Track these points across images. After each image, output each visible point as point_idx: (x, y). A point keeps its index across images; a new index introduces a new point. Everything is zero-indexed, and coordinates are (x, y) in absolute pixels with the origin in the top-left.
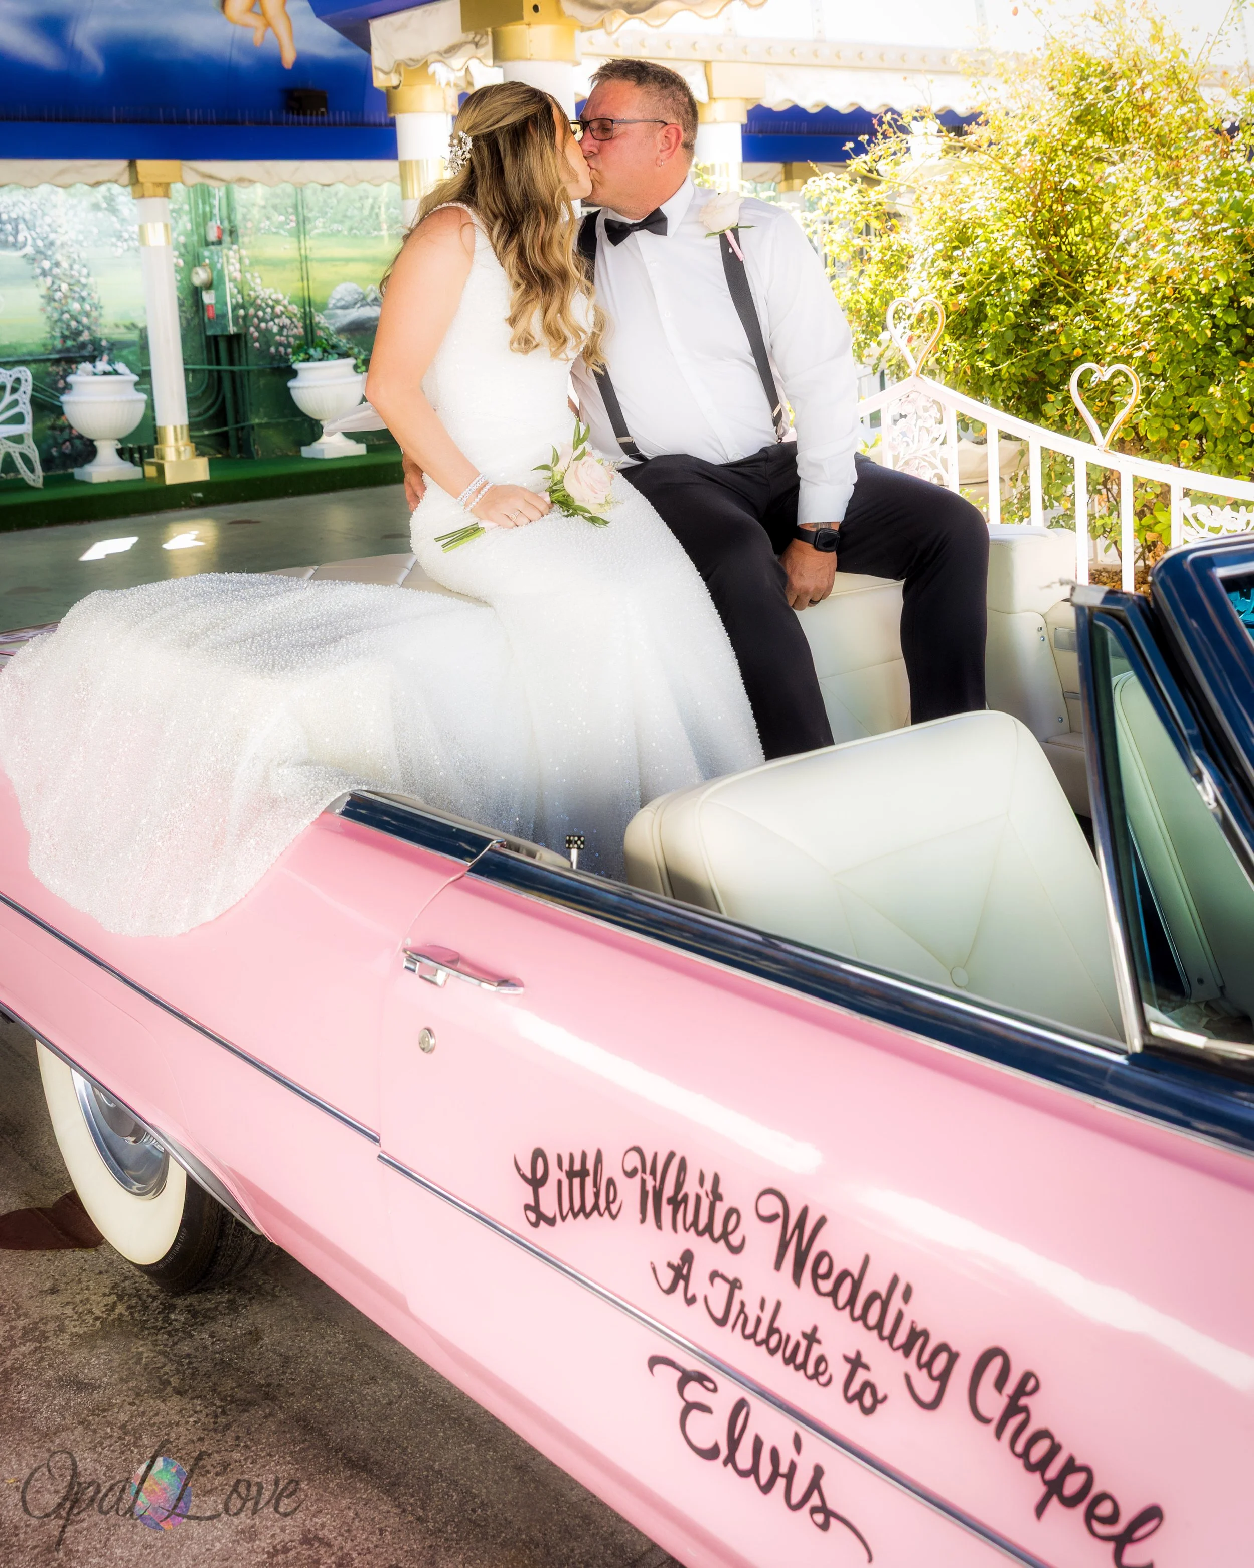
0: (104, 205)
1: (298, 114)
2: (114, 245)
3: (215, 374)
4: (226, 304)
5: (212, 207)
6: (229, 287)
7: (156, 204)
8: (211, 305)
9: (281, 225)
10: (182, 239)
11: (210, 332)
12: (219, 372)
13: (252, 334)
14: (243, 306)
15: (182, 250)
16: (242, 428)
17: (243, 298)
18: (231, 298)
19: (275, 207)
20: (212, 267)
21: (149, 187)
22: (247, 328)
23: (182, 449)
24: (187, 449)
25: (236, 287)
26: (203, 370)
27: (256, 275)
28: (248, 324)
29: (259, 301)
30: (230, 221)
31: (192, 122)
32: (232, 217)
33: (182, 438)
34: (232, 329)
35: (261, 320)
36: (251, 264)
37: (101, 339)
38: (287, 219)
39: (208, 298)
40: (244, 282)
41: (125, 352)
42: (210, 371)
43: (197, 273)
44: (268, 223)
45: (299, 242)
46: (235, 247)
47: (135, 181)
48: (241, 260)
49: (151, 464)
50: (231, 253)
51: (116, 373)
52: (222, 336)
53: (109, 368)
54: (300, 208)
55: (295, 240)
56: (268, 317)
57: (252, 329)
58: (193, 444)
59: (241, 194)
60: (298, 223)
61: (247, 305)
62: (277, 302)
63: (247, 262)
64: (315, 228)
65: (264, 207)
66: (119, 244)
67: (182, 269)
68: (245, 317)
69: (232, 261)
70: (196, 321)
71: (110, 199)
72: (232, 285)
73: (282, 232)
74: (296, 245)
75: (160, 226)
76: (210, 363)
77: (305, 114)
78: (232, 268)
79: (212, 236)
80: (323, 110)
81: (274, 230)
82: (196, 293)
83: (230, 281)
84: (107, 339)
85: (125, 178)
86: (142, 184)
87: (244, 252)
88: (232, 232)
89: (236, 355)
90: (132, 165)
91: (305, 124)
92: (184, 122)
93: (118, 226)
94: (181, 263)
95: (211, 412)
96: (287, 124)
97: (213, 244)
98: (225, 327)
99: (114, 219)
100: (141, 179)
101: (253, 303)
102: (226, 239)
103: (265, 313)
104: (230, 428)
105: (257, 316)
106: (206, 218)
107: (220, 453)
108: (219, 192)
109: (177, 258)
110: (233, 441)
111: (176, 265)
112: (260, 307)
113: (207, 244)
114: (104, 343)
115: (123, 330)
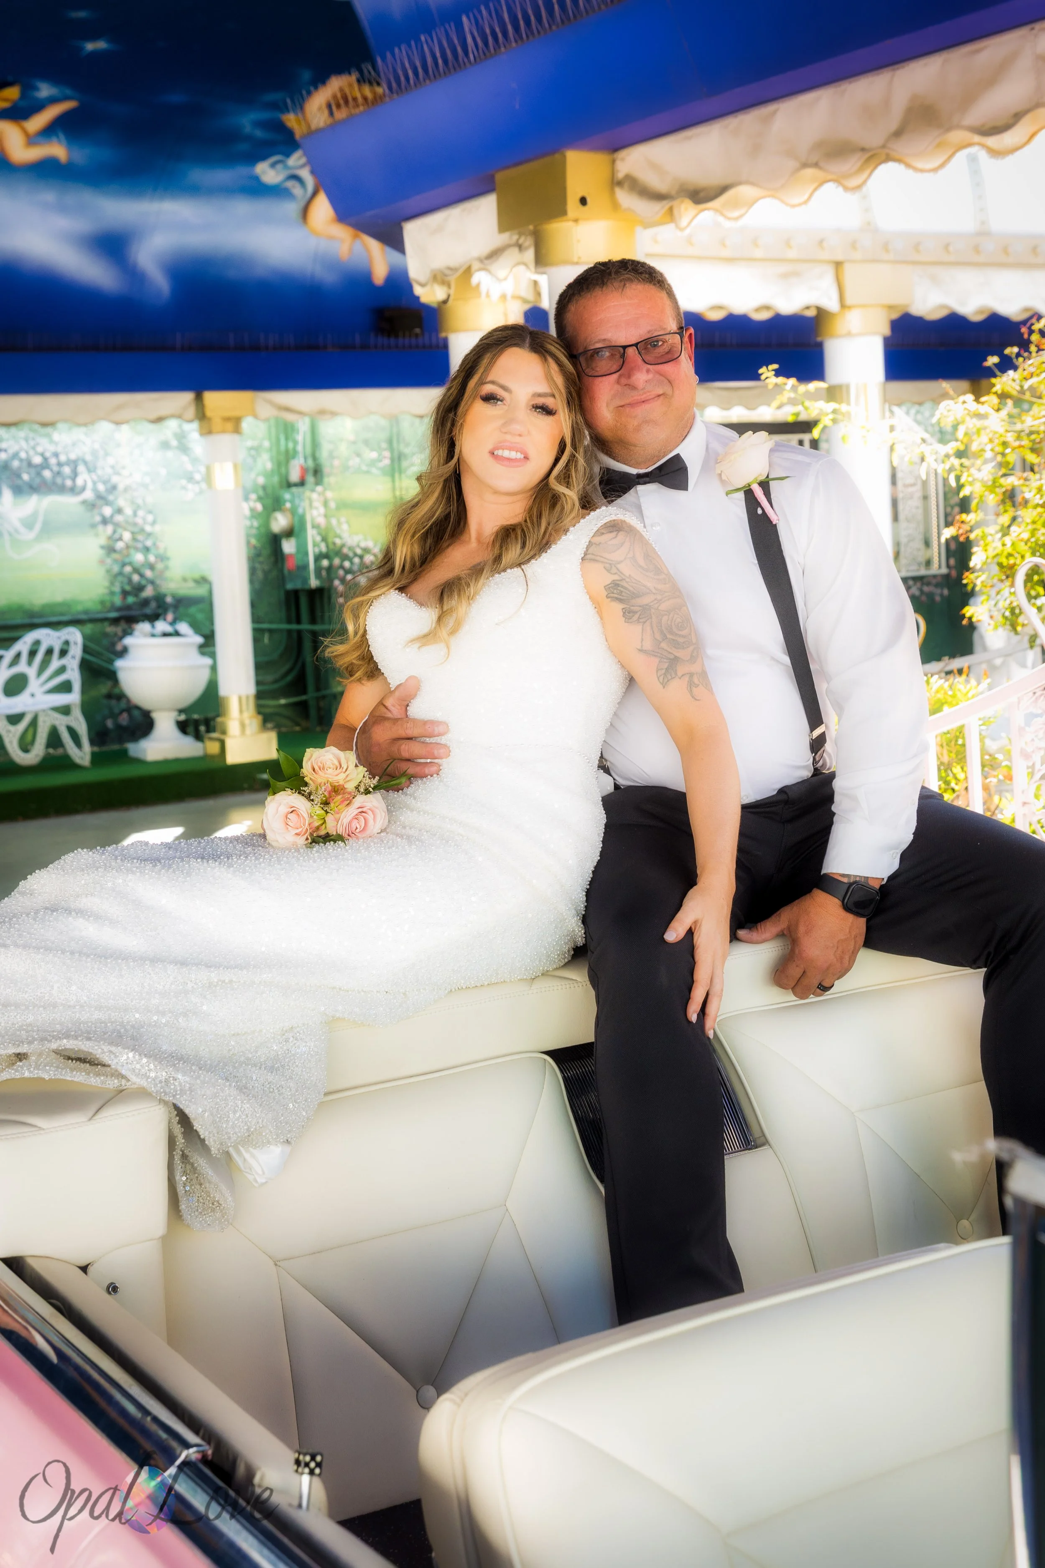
0: (174, 443)
1: (389, 336)
2: (184, 488)
3: (295, 635)
4: (306, 554)
5: (296, 443)
6: (311, 536)
7: (225, 441)
8: (291, 556)
9: (373, 463)
10: (261, 480)
11: (290, 586)
12: (299, 632)
13: (336, 589)
14: (326, 556)
15: (261, 493)
16: (324, 697)
17: (327, 546)
18: (314, 545)
19: (366, 442)
20: (293, 512)
21: (217, 423)
22: (330, 580)
23: (247, 722)
24: (253, 722)
25: (319, 534)
26: (280, 631)
27: (343, 519)
28: (333, 575)
29: (345, 550)
30: (315, 458)
31: (267, 348)
32: (317, 455)
33: (248, 709)
34: (314, 583)
35: (348, 572)
36: (338, 508)
37: (165, 596)
38: (380, 455)
39: (288, 547)
40: (329, 528)
41: (193, 610)
42: (289, 632)
43: (276, 519)
44: (357, 460)
45: (393, 481)
46: (319, 488)
47: (201, 415)
48: (326, 504)
49: (211, 739)
50: (314, 496)
51: (177, 634)
52: (303, 590)
53: (169, 629)
54: (395, 445)
55: (388, 479)
56: (355, 568)
57: (337, 582)
58: (260, 717)
59: (328, 429)
60: (392, 460)
61: (331, 554)
62: (366, 550)
63: (332, 505)
64: (412, 465)
65: (354, 443)
66: (190, 486)
67: (260, 514)
68: (329, 569)
69: (316, 504)
70: (275, 573)
71: (181, 437)
72: (315, 532)
73: (374, 470)
74: (389, 485)
75: (229, 467)
76: (289, 621)
77: (397, 336)
78: (315, 513)
79: (295, 477)
80: (418, 330)
81: (364, 468)
82: (275, 541)
83: (313, 527)
84: (174, 596)
85: (191, 412)
86: (209, 419)
87: (329, 494)
88: (317, 472)
89: (318, 614)
90: (199, 398)
91: (397, 346)
92: (256, 348)
93: (189, 467)
94: (259, 507)
95: (289, 678)
96: (376, 347)
97: (296, 485)
98: (306, 580)
99: (185, 458)
100: (208, 413)
101: (338, 553)
102: (310, 479)
103: (352, 563)
104: (310, 695)
105: (342, 567)
106: (289, 456)
107: (298, 724)
108: (303, 426)
109: (255, 501)
110: (313, 712)
111: (252, 510)
112: (345, 557)
113: (289, 485)
114: (169, 600)
115: (191, 584)
